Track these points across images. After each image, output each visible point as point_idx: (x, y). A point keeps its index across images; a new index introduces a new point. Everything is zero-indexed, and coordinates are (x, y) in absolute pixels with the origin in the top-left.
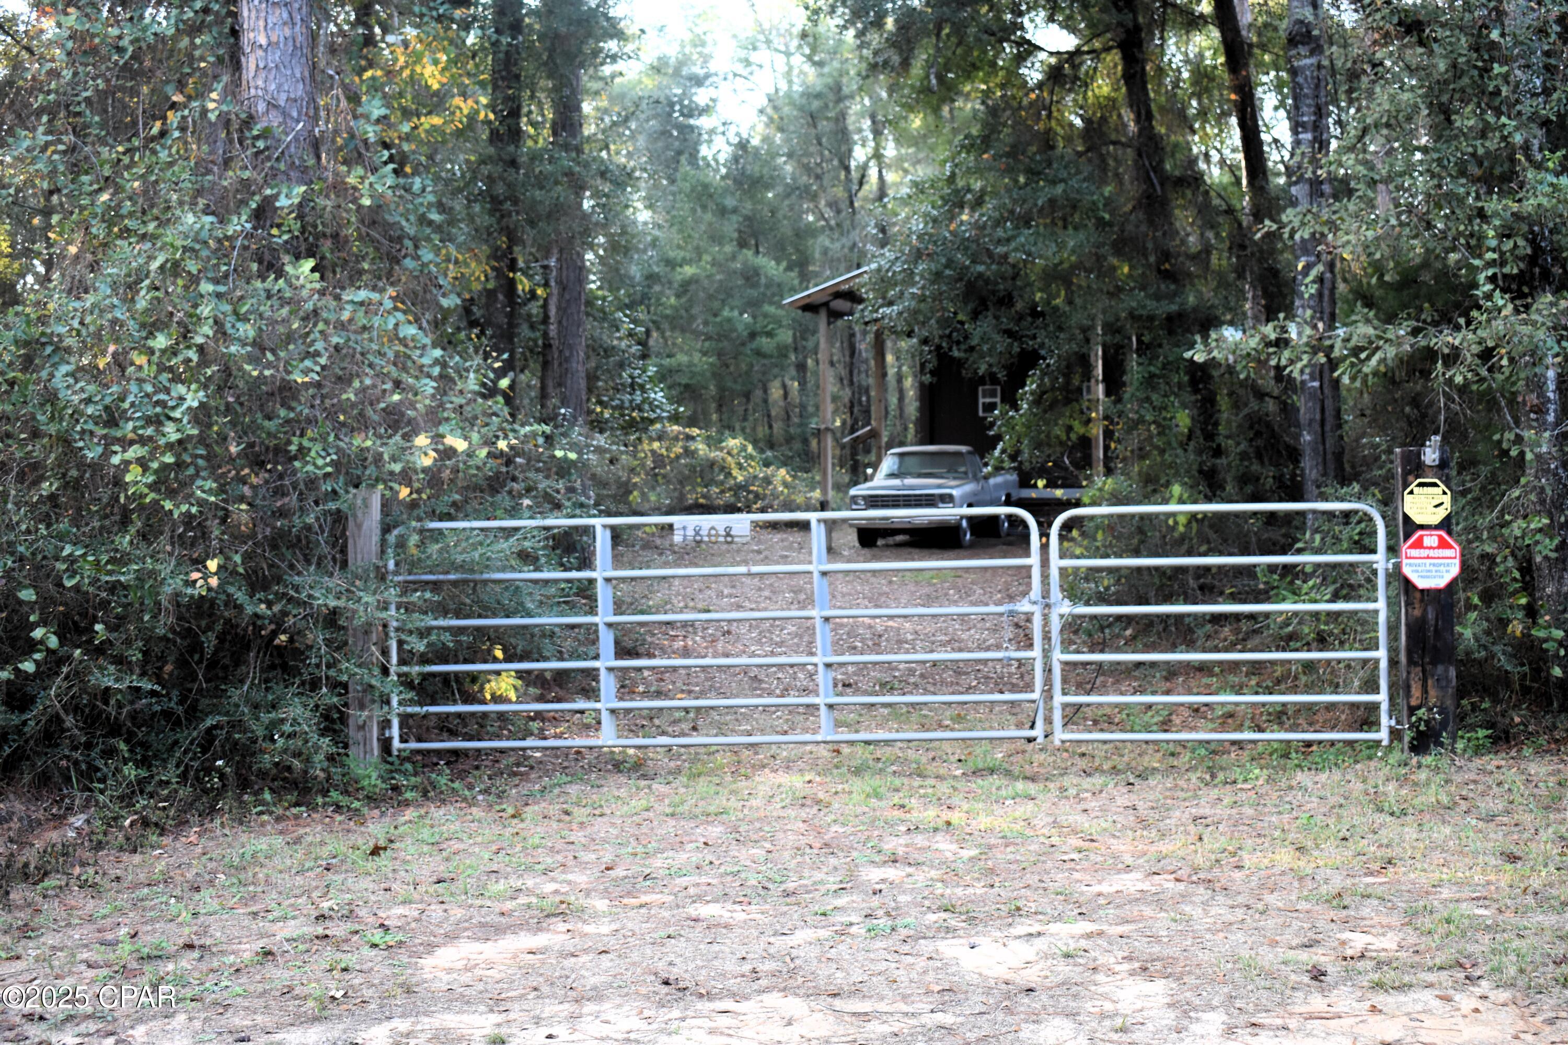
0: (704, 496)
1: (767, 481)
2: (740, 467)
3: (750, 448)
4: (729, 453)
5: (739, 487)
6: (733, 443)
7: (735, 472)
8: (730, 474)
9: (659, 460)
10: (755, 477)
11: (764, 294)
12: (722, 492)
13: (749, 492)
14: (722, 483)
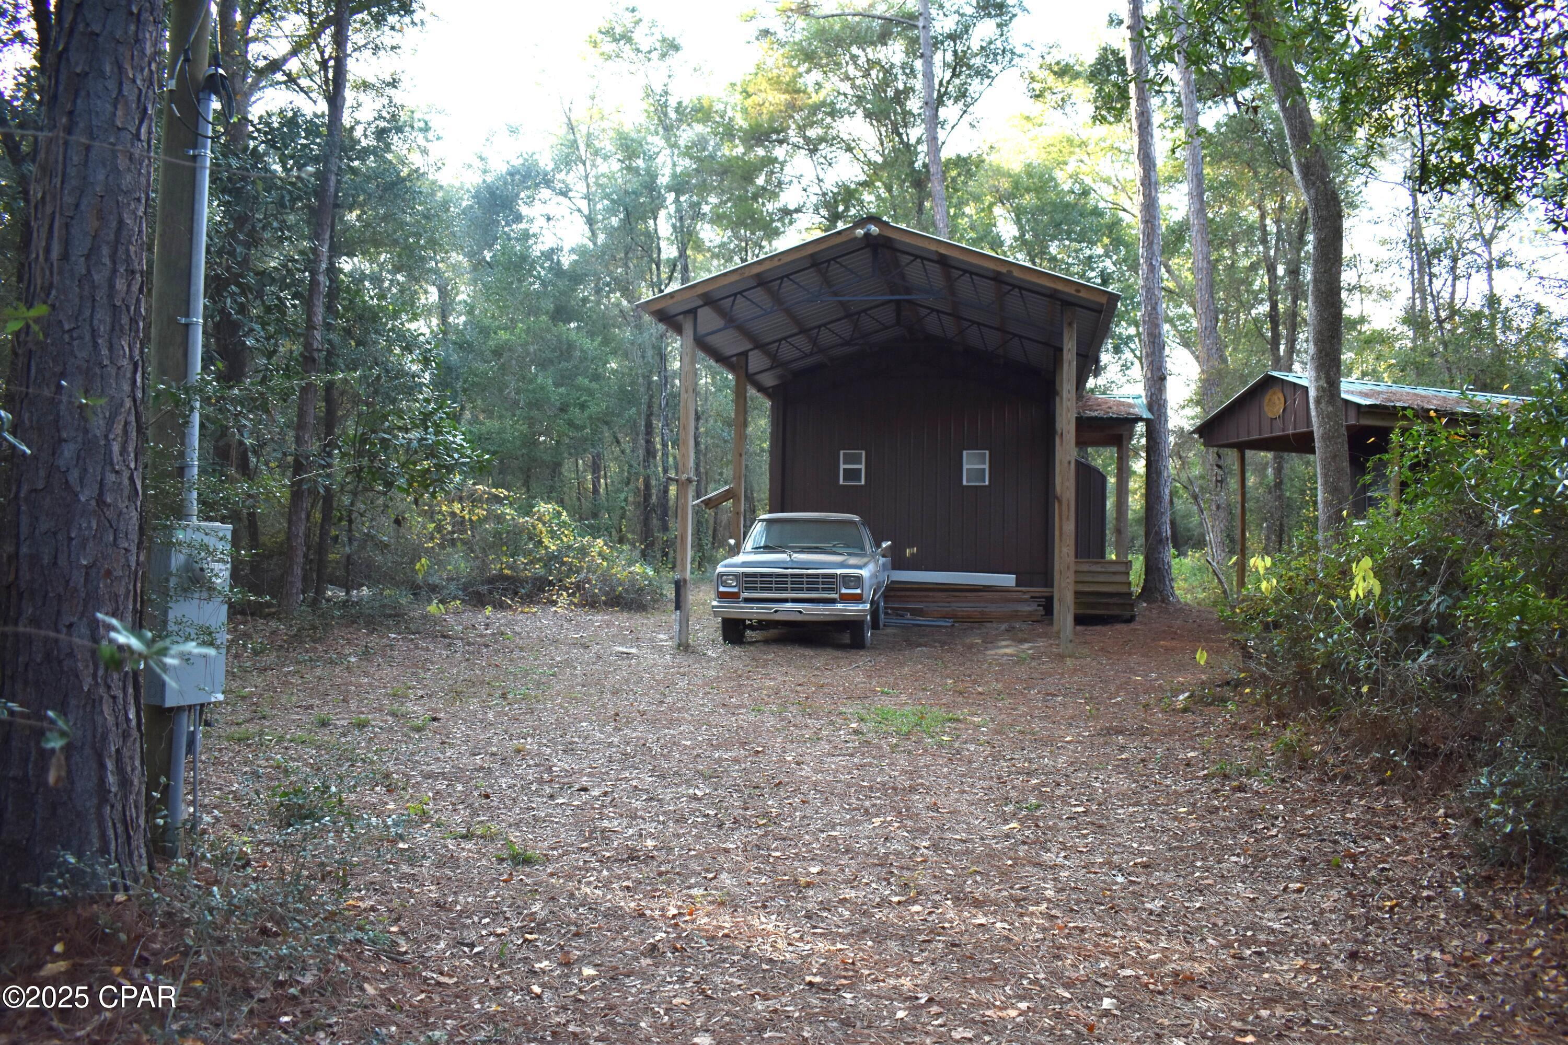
0: (510, 567)
1: (583, 551)
2: (553, 535)
3: (564, 515)
4: (539, 519)
5: (553, 557)
6: (545, 508)
7: (546, 541)
8: (540, 542)
9: (459, 523)
10: (569, 547)
11: (577, 368)
12: (532, 562)
13: (563, 563)
14: (530, 552)
